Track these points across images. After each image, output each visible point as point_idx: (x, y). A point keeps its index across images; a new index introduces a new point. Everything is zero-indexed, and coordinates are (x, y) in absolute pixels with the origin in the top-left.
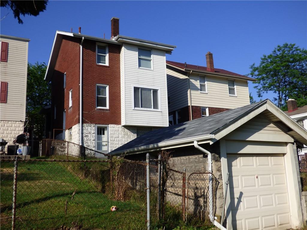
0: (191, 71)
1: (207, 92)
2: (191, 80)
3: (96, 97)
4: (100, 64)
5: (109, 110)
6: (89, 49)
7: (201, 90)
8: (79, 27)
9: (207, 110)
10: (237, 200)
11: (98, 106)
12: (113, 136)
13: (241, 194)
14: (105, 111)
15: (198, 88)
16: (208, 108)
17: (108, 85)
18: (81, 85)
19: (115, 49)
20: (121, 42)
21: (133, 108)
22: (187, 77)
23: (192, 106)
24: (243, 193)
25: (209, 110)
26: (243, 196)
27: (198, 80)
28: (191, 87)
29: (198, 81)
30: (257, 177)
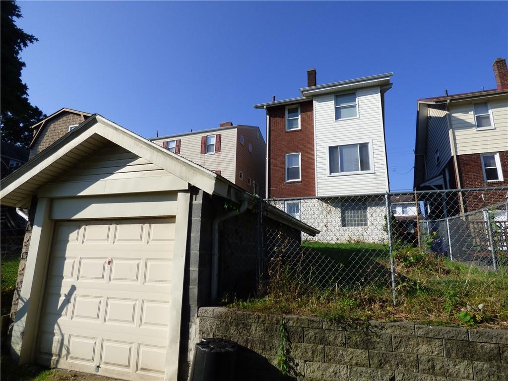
0: (448, 101)
1: (493, 126)
2: (453, 115)
3: (287, 169)
4: (292, 130)
5: (301, 182)
6: (277, 117)
7: (478, 126)
8: (273, 96)
9: (497, 158)
10: (65, 298)
11: (288, 179)
12: (307, 213)
13: (73, 288)
14: (296, 184)
15: (472, 124)
16: (498, 154)
17: (300, 152)
18: (267, 159)
19: (306, 106)
20: (309, 96)
21: (329, 175)
22: (446, 112)
23: (458, 156)
24: (77, 289)
25: (500, 157)
26: (75, 293)
27: (471, 111)
28: (454, 126)
29: (472, 113)
30: (109, 263)
